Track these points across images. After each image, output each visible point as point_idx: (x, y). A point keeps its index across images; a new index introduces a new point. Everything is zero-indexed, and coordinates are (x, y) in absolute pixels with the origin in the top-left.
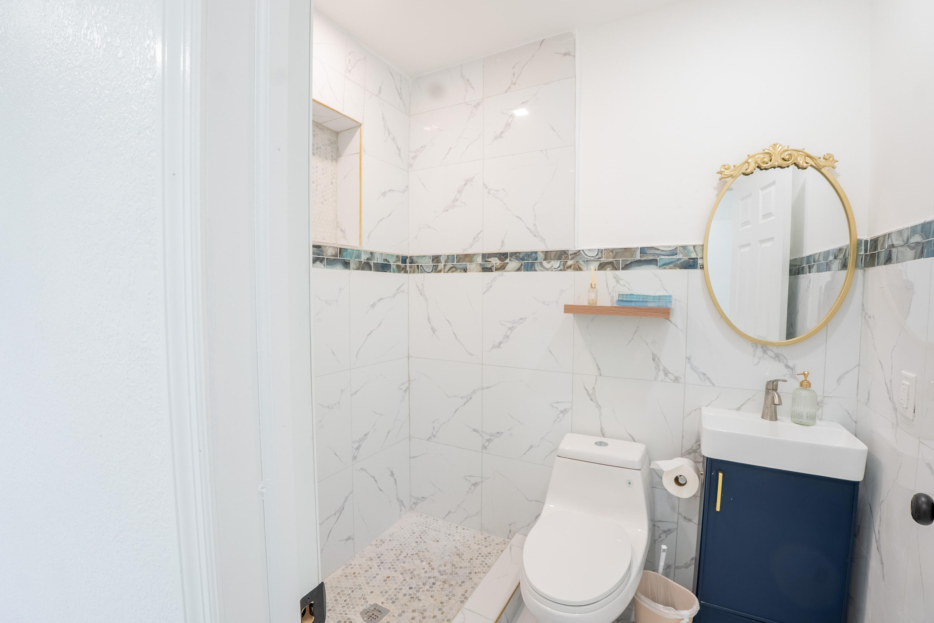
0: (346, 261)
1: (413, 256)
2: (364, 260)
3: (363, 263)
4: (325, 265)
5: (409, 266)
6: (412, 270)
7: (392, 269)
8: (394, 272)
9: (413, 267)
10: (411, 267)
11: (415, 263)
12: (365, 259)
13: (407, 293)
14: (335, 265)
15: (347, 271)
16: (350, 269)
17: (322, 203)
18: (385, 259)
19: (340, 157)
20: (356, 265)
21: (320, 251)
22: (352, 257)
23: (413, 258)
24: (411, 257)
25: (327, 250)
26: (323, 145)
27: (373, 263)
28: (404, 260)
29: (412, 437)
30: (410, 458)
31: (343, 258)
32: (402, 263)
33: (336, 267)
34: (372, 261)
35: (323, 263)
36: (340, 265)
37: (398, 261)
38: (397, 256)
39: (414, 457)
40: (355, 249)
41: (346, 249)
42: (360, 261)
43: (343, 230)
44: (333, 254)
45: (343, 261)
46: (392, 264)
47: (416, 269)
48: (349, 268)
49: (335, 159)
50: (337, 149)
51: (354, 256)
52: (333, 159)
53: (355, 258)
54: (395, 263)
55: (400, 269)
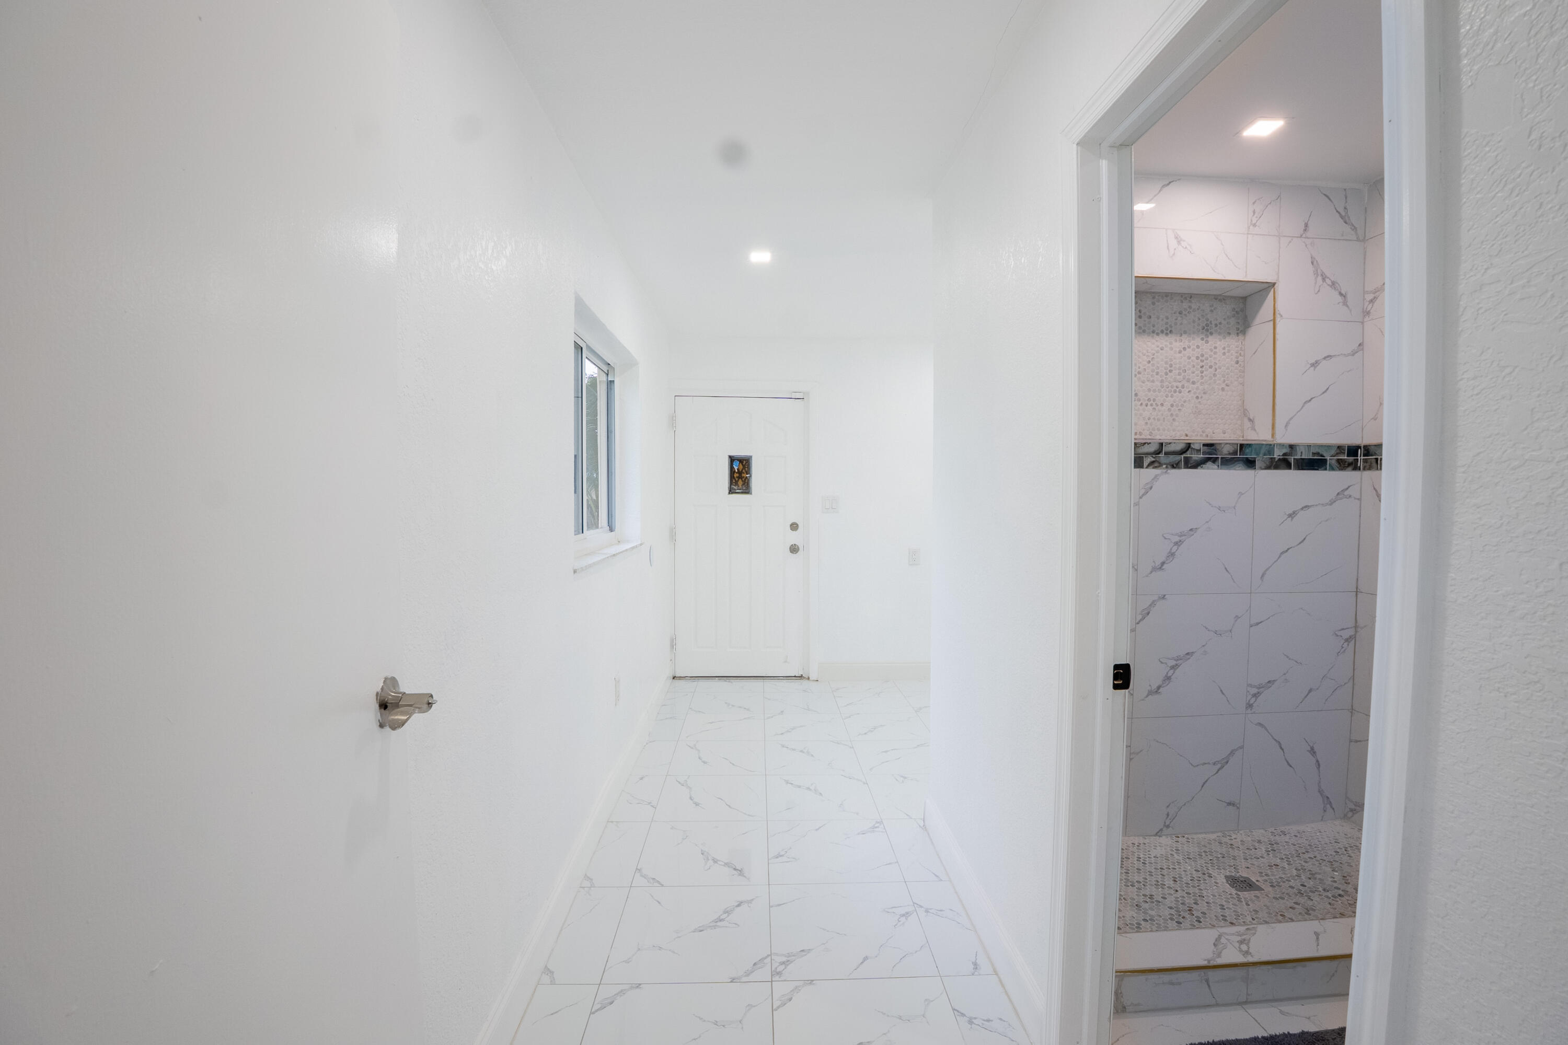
0: (1250, 459)
1: (1369, 446)
2: (1279, 456)
3: (1277, 459)
4: (1218, 466)
5: (1363, 459)
6: (1367, 465)
7: (1328, 466)
8: (1332, 469)
9: (1369, 460)
10: (1365, 461)
11: (1372, 455)
12: (1281, 455)
13: (1358, 499)
14: (1234, 464)
15: (1250, 473)
16: (1255, 469)
17: (1223, 389)
18: (1315, 452)
19: (1248, 327)
20: (1265, 463)
21: (1213, 449)
22: (1260, 453)
23: (1369, 447)
24: (1366, 446)
25: (1223, 448)
26: (1225, 319)
27: (1294, 459)
28: (1353, 451)
29: (1355, 710)
30: (1351, 741)
31: (1246, 455)
32: (1348, 456)
33: (1234, 467)
34: (1291, 456)
35: (1217, 463)
36: (1241, 465)
37: (1340, 453)
38: (1339, 447)
39: (1357, 741)
40: (1264, 443)
41: (1250, 445)
42: (1271, 458)
43: (1252, 418)
44: (1231, 451)
45: (1245, 459)
46: (1328, 458)
47: (1374, 464)
48: (1254, 467)
49: (1241, 331)
50: (1246, 317)
51: (1262, 452)
52: (1239, 332)
53: (1265, 455)
54: (1334, 456)
55: (1342, 465)
